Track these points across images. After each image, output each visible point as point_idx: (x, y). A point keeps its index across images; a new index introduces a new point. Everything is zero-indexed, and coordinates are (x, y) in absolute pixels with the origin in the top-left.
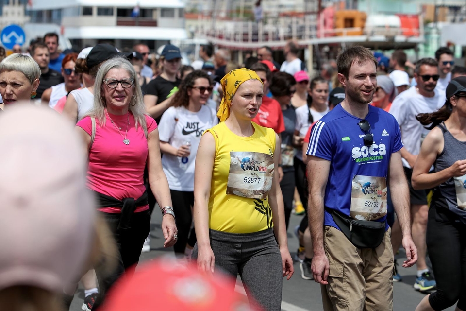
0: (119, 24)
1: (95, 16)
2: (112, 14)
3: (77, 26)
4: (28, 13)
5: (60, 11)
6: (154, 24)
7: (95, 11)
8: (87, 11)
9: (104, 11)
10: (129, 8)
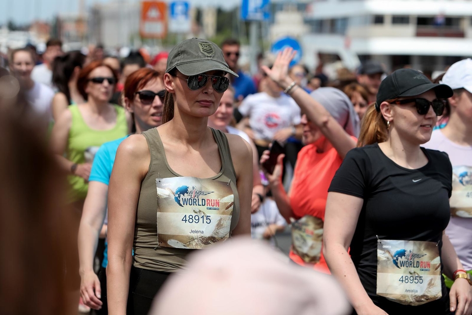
0: (419, 34)
3: (365, 38)
4: (308, 22)
5: (345, 20)
6: (461, 35)
7: (388, 20)
8: (379, 20)
9: (400, 20)
10: (430, 17)
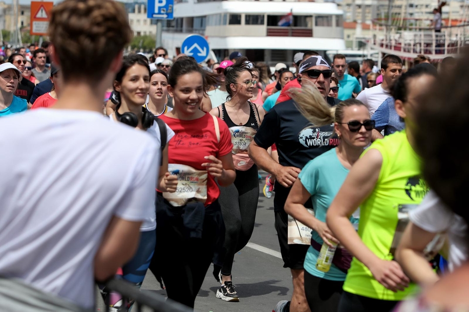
0: (270, 33)
1: (244, 25)
2: (262, 23)
6: (309, 34)
7: (243, 20)
8: (235, 19)
9: (254, 19)
